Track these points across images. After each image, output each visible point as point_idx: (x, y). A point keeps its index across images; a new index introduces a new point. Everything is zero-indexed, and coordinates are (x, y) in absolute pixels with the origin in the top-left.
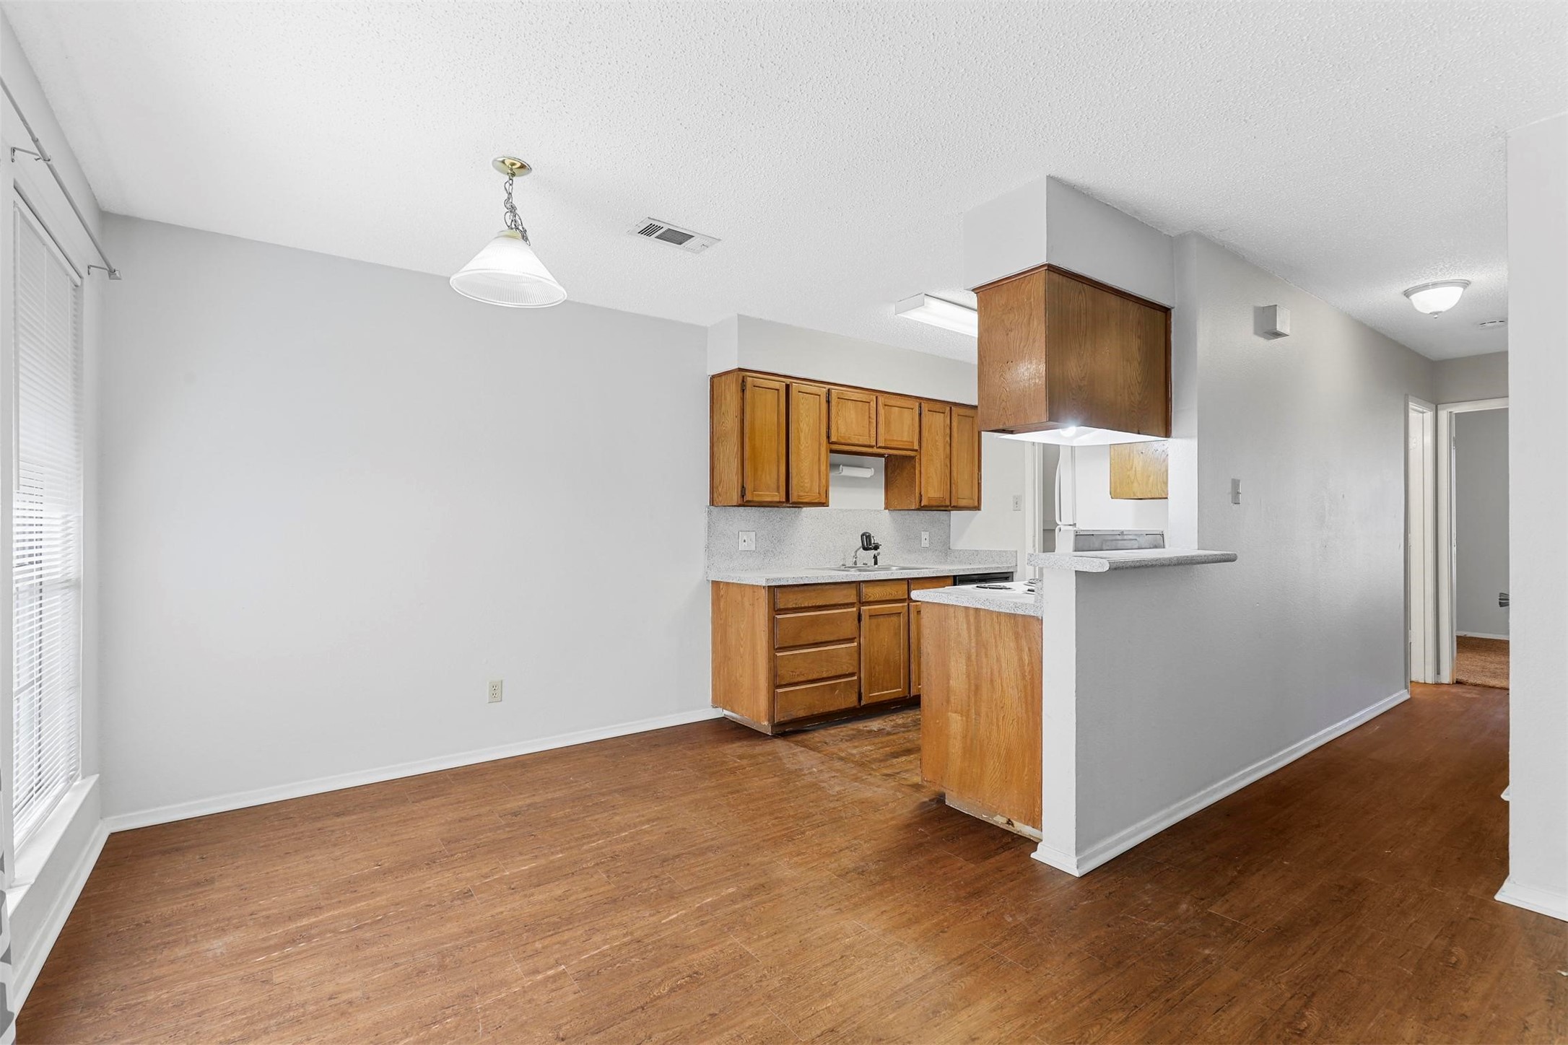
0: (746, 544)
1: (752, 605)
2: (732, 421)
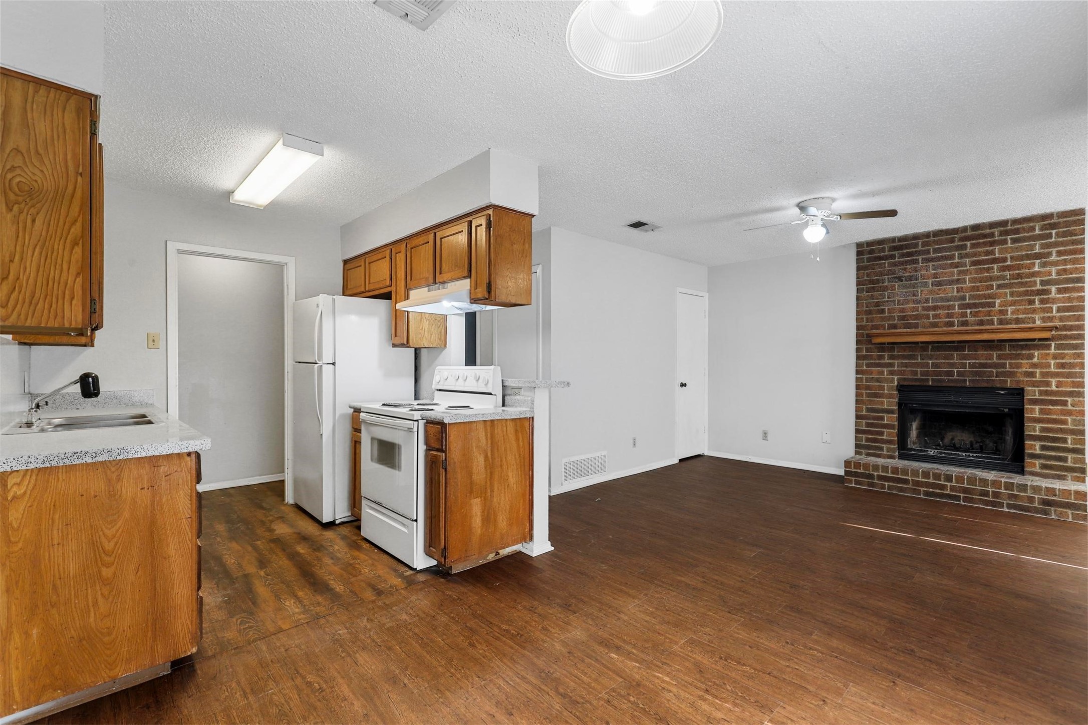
1: (148, 489)
2: (60, 175)
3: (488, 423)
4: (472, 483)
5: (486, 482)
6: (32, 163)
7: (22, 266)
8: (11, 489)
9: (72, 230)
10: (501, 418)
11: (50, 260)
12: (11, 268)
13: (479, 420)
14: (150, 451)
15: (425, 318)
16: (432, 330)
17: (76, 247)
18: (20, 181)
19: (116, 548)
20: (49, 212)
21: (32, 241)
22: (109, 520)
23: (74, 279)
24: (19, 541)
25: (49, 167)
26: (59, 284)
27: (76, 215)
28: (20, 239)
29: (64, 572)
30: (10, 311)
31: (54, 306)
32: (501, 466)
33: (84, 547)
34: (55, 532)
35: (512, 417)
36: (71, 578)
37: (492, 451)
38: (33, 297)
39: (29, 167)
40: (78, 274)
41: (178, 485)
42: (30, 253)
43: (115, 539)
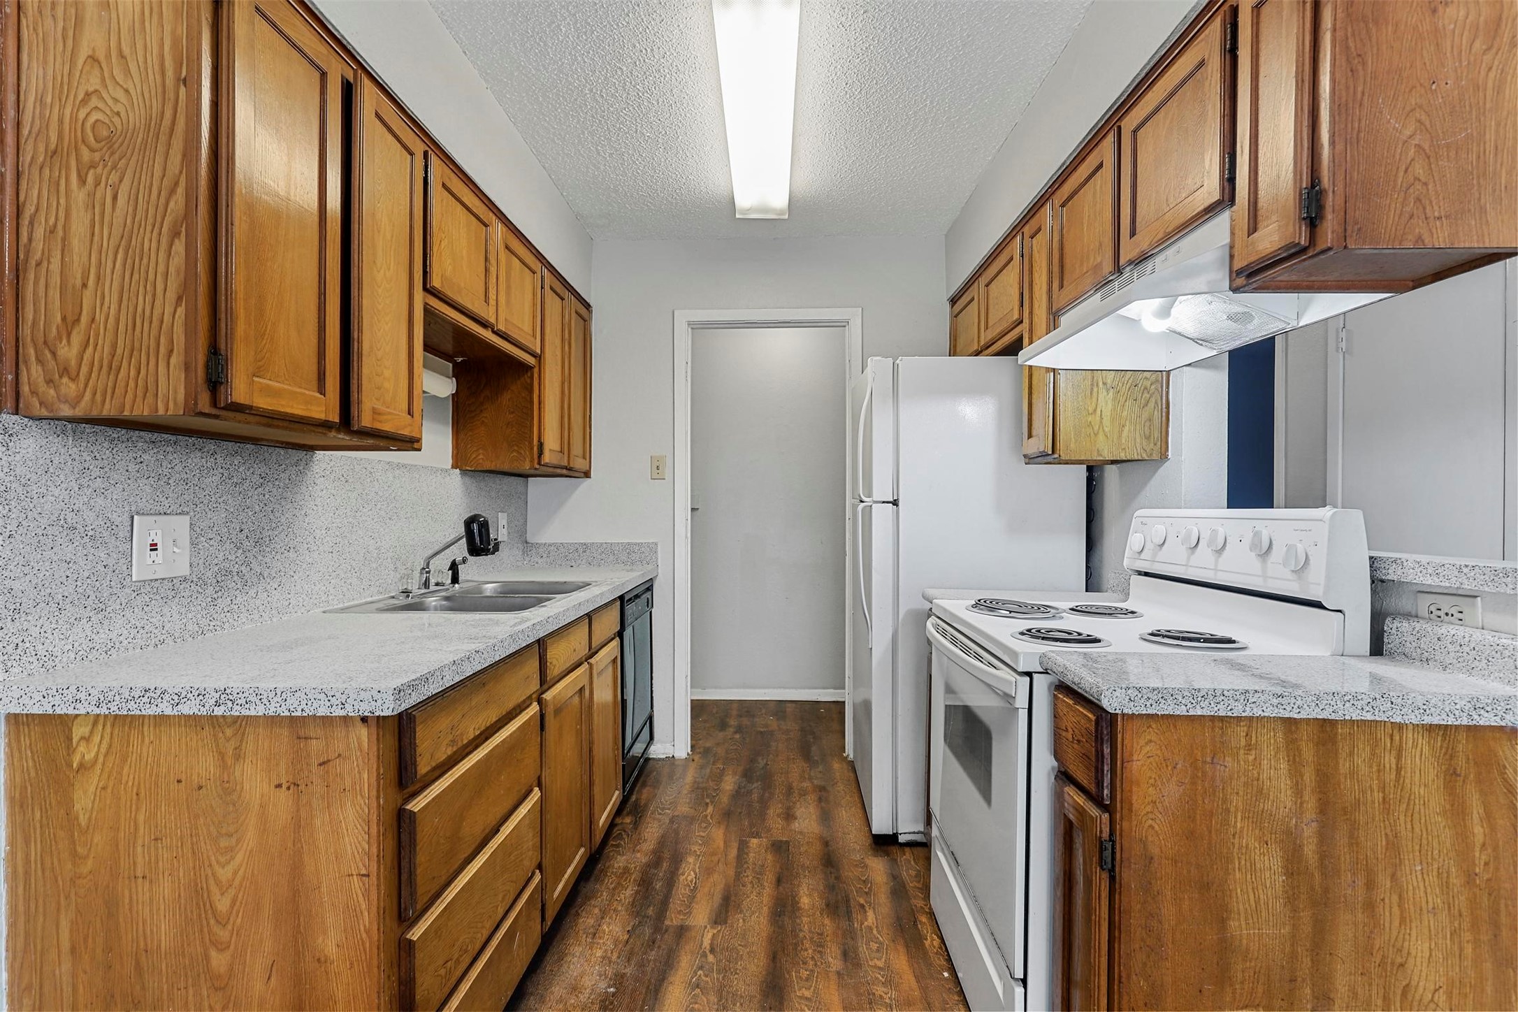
0: (158, 556)
1: (288, 788)
2: (153, 93)
3: (1304, 733)
4: (1225, 947)
5: (1293, 956)
6: (114, 77)
7: (99, 293)
8: (77, 747)
9: (172, 204)
10: (1369, 717)
11: (138, 276)
12: (84, 301)
13: (1258, 712)
14: (273, 704)
15: (1104, 384)
16: (1125, 413)
17: (176, 241)
18: (97, 121)
19: (234, 912)
20: (137, 175)
21: (112, 239)
22: (222, 845)
23: (172, 310)
24: (88, 855)
25: (137, 80)
26: (151, 322)
27: (177, 172)
28: (96, 238)
29: (152, 940)
30: (82, 386)
31: (143, 372)
32: (1370, 906)
33: (182, 895)
34: (139, 849)
35: (1428, 720)
36: (163, 956)
37: (1324, 837)
38: (113, 356)
39: (109, 88)
40: (179, 299)
41: (344, 790)
42: (110, 264)
43: (232, 892)
